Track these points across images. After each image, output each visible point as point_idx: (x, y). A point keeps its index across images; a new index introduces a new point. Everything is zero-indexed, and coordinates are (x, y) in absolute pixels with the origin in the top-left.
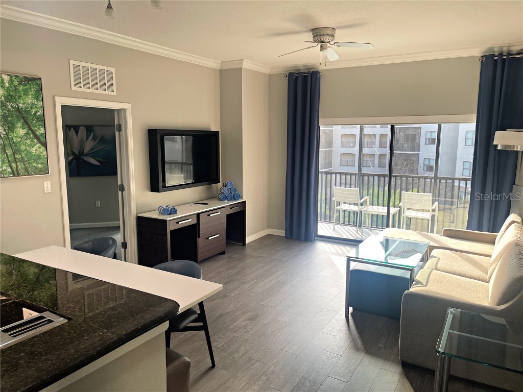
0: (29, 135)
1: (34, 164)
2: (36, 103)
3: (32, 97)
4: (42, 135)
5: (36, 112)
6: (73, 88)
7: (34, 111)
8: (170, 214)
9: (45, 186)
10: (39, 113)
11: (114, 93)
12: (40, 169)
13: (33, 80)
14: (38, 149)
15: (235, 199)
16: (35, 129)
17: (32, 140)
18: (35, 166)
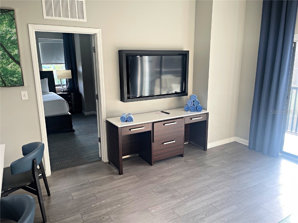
0: (5, 55)
1: (10, 78)
2: (10, 30)
3: (6, 26)
4: (16, 55)
5: (11, 37)
6: (45, 17)
7: (8, 36)
8: (126, 121)
9: (23, 95)
10: (13, 38)
11: (85, 20)
12: (15, 82)
13: (6, 12)
14: (13, 66)
15: (197, 111)
16: (10, 50)
17: (7, 60)
18: (11, 80)
